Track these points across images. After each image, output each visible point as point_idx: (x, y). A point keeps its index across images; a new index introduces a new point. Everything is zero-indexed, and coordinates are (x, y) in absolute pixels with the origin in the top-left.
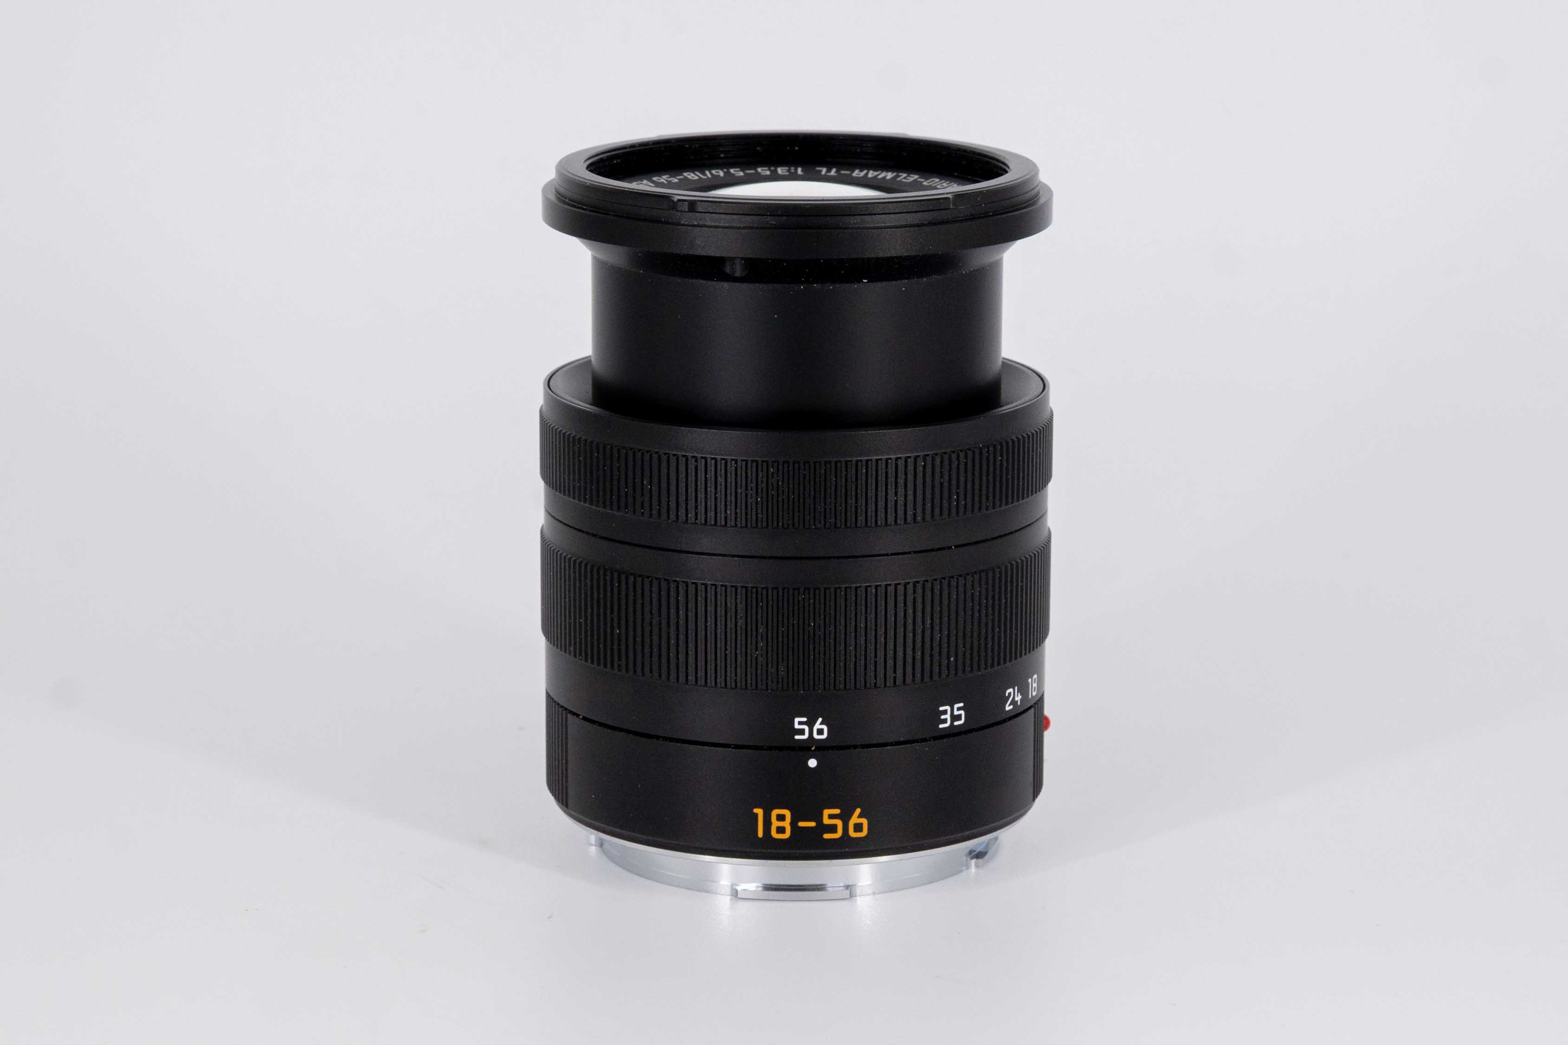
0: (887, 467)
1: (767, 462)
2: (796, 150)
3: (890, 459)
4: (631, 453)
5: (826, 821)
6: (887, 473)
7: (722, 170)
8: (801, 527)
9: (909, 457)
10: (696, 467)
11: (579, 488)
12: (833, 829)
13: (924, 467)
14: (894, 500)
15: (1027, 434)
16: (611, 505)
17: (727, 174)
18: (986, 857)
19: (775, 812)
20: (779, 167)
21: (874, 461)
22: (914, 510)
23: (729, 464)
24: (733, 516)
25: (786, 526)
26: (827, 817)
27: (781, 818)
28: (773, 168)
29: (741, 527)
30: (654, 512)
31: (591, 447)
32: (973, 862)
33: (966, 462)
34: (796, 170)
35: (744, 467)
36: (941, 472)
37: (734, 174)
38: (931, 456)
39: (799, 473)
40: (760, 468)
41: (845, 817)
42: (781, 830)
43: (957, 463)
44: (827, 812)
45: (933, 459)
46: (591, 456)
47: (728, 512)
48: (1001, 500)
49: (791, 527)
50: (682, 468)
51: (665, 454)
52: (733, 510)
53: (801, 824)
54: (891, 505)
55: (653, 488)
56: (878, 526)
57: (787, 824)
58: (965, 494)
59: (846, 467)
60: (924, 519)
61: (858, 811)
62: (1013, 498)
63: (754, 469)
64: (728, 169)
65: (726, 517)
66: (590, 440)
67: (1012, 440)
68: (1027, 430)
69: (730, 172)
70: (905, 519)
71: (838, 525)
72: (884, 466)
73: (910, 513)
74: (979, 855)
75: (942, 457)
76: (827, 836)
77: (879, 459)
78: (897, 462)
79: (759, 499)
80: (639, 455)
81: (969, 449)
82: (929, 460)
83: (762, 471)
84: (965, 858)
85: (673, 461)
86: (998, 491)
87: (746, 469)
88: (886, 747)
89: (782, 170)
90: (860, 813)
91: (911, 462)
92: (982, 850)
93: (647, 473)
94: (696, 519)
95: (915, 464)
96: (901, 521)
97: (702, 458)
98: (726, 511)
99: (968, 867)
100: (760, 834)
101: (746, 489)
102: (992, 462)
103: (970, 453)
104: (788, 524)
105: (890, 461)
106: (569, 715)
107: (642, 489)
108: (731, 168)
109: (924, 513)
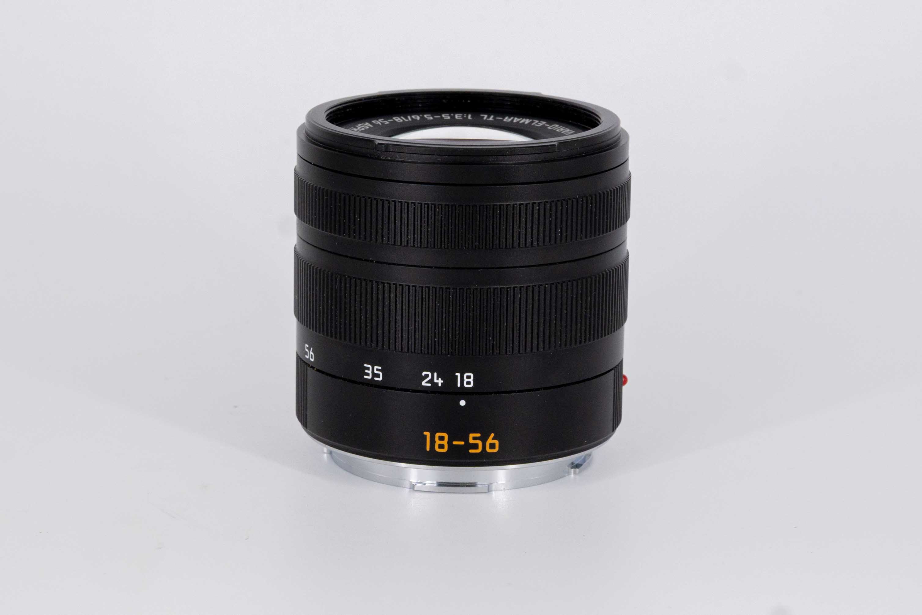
0: (513, 210)
1: (435, 205)
2: (468, 102)
3: (516, 204)
4: (347, 197)
5: (471, 441)
6: (513, 214)
7: (419, 115)
8: (457, 248)
9: (529, 203)
10: (389, 207)
11: (316, 219)
12: (476, 446)
13: (539, 210)
14: (518, 231)
15: (610, 190)
16: (335, 230)
17: (422, 118)
18: (582, 467)
19: (438, 435)
20: (457, 113)
21: (505, 206)
22: (532, 238)
23: (410, 205)
24: (412, 240)
25: (446, 247)
26: (472, 438)
27: (441, 438)
28: (452, 115)
29: (417, 247)
30: (362, 236)
31: (323, 193)
32: (572, 470)
33: (567, 208)
34: (467, 116)
35: (419, 207)
36: (550, 214)
37: (426, 119)
38: (543, 203)
39: (455, 213)
40: (430, 209)
41: (484, 439)
42: (442, 446)
43: (561, 208)
44: (472, 435)
45: (545, 205)
46: (323, 198)
47: (409, 237)
48: (591, 233)
49: (450, 248)
50: (380, 208)
51: (369, 198)
52: (412, 236)
53: (455, 443)
54: (516, 235)
55: (361, 220)
56: (507, 248)
57: (445, 442)
58: (567, 228)
59: (487, 209)
60: (538, 244)
61: (492, 435)
62: (599, 232)
63: (426, 209)
64: (423, 115)
65: (408, 241)
66: (322, 187)
67: (599, 194)
68: (610, 187)
69: (424, 117)
70: (526, 244)
71: (481, 247)
72: (512, 209)
73: (529, 240)
74: (576, 466)
75: (551, 204)
76: (471, 451)
77: (509, 205)
78: (520, 206)
79: (429, 229)
80: (352, 198)
81: (569, 199)
82: (542, 205)
83: (431, 211)
84: (567, 467)
85: (374, 202)
86: (589, 227)
87: (421, 209)
88: (512, 393)
89: (458, 116)
90: (494, 436)
91: (530, 207)
92: (579, 463)
93: (357, 211)
94: (388, 241)
95: (533, 208)
96: (522, 245)
97: (393, 201)
98: (407, 236)
99: (569, 473)
100: (428, 449)
101: (421, 222)
102: (584, 208)
103: (570, 202)
104: (448, 246)
105: (515, 206)
106: (308, 368)
107: (354, 221)
108: (425, 114)
109: (538, 241)
